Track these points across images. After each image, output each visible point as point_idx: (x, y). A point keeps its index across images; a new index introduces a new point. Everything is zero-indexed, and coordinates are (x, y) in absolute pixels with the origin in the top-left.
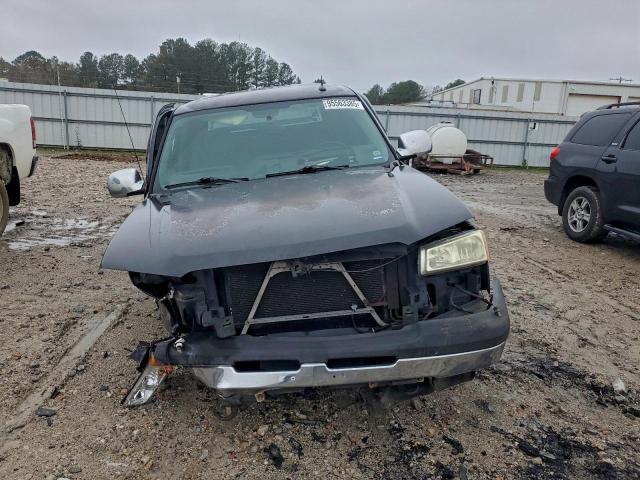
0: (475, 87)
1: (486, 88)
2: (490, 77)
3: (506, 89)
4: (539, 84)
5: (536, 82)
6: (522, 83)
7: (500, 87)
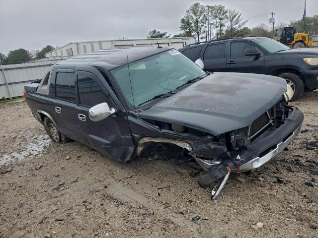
0: (68, 47)
1: (74, 47)
2: (75, 42)
3: (84, 47)
4: (100, 42)
5: (99, 42)
6: (92, 43)
7: (81, 46)
